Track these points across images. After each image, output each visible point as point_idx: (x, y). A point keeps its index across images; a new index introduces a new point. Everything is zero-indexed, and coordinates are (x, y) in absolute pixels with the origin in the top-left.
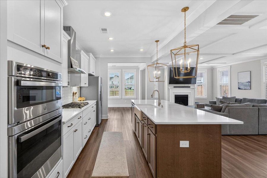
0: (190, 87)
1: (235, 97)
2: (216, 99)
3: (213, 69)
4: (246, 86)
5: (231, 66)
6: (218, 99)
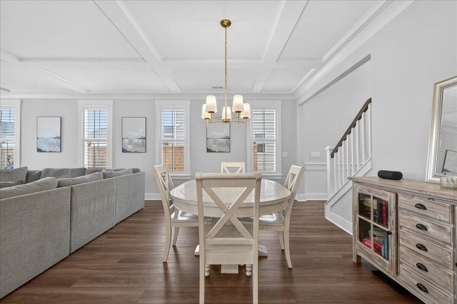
1: (27, 167)
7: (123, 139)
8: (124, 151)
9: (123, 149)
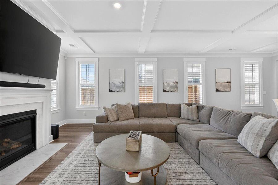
4: (118, 87)
5: (99, 58)
7: (163, 83)
8: (164, 91)
9: (164, 90)
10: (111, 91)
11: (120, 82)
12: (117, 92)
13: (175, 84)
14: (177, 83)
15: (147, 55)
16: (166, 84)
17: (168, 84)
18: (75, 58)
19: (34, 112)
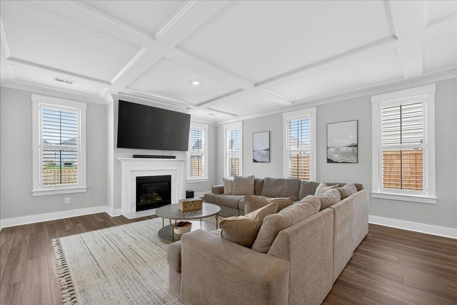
0: (174, 157)
2: (223, 181)
3: (217, 125)
4: (262, 156)
5: (243, 122)
6: (226, 181)
10: (255, 161)
11: (265, 149)
12: (262, 162)
13: (350, 149)
14: (356, 146)
15: (297, 106)
16: (332, 150)
17: (337, 149)
18: (223, 125)
19: (170, 177)
